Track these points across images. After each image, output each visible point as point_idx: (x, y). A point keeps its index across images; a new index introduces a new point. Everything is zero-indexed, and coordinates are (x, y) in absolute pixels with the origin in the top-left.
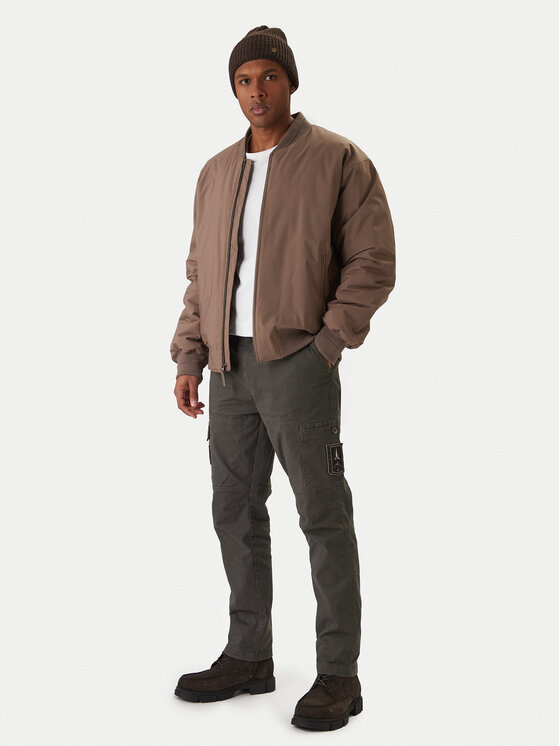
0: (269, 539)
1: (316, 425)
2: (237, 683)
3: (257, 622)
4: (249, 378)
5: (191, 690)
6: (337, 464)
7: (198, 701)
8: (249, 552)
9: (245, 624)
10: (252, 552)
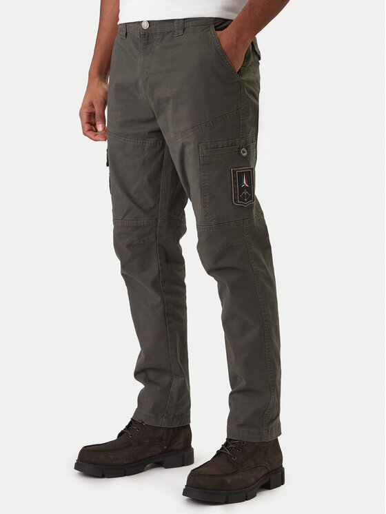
0: (184, 286)
1: (220, 144)
2: (149, 455)
3: (171, 382)
4: (145, 88)
5: (93, 463)
6: (245, 192)
7: (103, 476)
8: (159, 299)
9: (157, 384)
10: (163, 300)
